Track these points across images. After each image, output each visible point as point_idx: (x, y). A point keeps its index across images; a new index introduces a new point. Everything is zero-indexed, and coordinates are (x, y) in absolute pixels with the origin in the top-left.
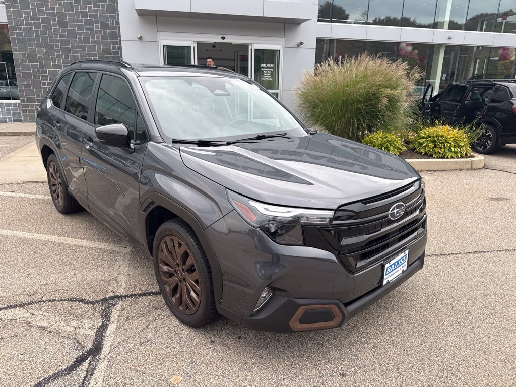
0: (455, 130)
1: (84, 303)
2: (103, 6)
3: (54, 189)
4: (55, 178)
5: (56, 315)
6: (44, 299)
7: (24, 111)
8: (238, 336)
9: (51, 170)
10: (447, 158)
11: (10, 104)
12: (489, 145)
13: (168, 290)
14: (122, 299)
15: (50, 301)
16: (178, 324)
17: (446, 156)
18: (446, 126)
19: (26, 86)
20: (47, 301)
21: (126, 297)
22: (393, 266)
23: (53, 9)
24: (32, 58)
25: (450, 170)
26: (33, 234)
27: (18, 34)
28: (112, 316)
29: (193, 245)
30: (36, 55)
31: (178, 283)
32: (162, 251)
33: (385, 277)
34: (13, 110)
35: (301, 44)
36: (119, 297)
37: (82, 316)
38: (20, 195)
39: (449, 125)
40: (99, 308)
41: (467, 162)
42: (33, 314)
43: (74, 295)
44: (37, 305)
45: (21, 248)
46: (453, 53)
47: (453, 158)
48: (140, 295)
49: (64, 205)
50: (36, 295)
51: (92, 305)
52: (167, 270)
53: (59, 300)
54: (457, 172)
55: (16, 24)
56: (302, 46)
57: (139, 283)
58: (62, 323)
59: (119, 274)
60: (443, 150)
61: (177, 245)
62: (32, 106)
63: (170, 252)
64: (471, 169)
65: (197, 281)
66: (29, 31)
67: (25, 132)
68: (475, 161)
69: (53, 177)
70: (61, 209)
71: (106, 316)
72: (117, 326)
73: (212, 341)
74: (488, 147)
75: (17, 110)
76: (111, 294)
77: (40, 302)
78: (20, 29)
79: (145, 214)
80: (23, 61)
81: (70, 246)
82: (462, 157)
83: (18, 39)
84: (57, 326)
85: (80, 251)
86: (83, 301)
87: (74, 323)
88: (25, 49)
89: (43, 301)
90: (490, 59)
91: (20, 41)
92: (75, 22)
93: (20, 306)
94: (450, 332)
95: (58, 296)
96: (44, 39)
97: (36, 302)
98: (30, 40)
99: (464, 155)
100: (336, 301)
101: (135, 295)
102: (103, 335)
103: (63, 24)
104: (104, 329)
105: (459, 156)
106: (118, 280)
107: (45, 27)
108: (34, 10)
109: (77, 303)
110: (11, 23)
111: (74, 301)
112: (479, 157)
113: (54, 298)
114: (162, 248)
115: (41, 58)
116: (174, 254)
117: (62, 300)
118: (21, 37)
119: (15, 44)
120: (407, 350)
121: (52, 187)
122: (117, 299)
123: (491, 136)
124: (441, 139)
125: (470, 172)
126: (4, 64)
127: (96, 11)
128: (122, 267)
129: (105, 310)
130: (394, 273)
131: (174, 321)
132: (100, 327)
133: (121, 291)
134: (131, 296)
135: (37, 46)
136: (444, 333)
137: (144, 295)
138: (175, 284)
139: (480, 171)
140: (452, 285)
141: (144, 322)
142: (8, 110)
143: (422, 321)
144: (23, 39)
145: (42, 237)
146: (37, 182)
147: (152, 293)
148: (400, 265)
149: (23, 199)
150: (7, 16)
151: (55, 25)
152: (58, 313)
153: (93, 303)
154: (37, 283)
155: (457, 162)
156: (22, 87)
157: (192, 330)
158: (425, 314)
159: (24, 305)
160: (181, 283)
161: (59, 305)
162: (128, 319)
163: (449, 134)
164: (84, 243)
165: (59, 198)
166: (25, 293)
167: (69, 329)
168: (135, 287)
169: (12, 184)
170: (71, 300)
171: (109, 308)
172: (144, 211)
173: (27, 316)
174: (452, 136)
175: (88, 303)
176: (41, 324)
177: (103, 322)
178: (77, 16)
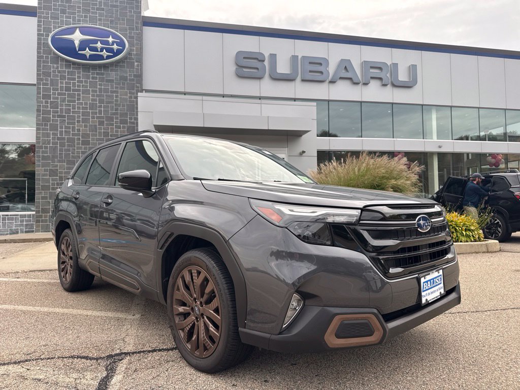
0: (463, 216)
1: (87, 359)
2: (124, 127)
3: (63, 267)
4: (66, 254)
5: (54, 369)
6: (42, 357)
7: (38, 221)
8: (263, 380)
9: (63, 247)
10: (461, 242)
11: (24, 216)
12: (500, 233)
13: (182, 335)
14: (129, 355)
15: (49, 359)
16: (194, 372)
17: (460, 241)
18: (453, 213)
19: (43, 198)
20: (45, 358)
21: (133, 353)
22: (429, 282)
23: (79, 130)
24: (53, 173)
25: (466, 253)
26: (36, 307)
27: (43, 152)
28: (118, 369)
29: (214, 267)
30: (57, 170)
31: (194, 323)
32: (178, 289)
33: (423, 294)
34: (27, 221)
35: (304, 152)
36: (126, 354)
37: (85, 370)
38: (26, 280)
39: (456, 212)
40: (103, 363)
41: (481, 245)
42: (28, 370)
43: (75, 353)
44: (34, 362)
45: (22, 318)
46: (445, 170)
47: (467, 241)
48: (149, 351)
49: (72, 280)
50: (34, 354)
51: (95, 361)
52: (183, 311)
53: (59, 358)
54: (474, 254)
55: (43, 144)
56: (304, 154)
57: (149, 341)
58: (61, 375)
59: (127, 335)
60: (455, 234)
61: (195, 275)
62: (46, 217)
63: (187, 287)
64: (488, 252)
65: (216, 311)
66: (55, 149)
67: (36, 239)
68: (489, 243)
69: (64, 254)
70: (67, 286)
71: (111, 369)
72: (124, 376)
73: (234, 385)
74: (500, 234)
75: (30, 221)
76: (118, 351)
77: (38, 359)
78: (46, 148)
79: (162, 251)
80: (44, 175)
81: (74, 316)
82: (475, 241)
83: (43, 156)
84: (55, 378)
85: (86, 319)
86: (86, 358)
87: (75, 375)
88: (48, 165)
89: (41, 359)
90: (482, 167)
91: (44, 158)
92: (97, 141)
93: (15, 363)
94: (507, 370)
95: (58, 354)
96: (67, 155)
97: (33, 360)
98: (54, 157)
99: (477, 239)
100: (375, 311)
101: (144, 352)
102: (107, 385)
103: (86, 143)
104: (108, 379)
105: (473, 240)
106: (126, 340)
107: (69, 146)
108: (61, 132)
109: (79, 359)
110: (38, 142)
111: (75, 358)
112: (493, 242)
113: (54, 356)
114: (178, 286)
115: (61, 173)
116: (191, 287)
117: (63, 358)
118: (46, 155)
119: (39, 161)
120: (462, 386)
121: (61, 265)
122: (124, 355)
123: (500, 223)
124: (451, 224)
125: (487, 254)
126: (25, 180)
127: (117, 131)
128: (130, 330)
129: (110, 364)
130: (432, 293)
131: (189, 371)
132: (104, 378)
133: (130, 348)
134: (140, 352)
135: (59, 162)
136: (501, 371)
137: (154, 351)
138: (191, 325)
139: (497, 253)
140: (497, 333)
141: (154, 372)
142: (22, 221)
143: (473, 362)
144: (48, 156)
145: (46, 309)
146: (45, 270)
147: (163, 349)
148: (437, 285)
149: (29, 283)
150: (37, 137)
151: (78, 144)
152: (56, 367)
153: (97, 359)
154: (35, 345)
155: (472, 246)
156: (39, 199)
157: (210, 377)
158: (474, 356)
159: (19, 362)
160: (198, 321)
161: (60, 363)
162: (136, 371)
163: (458, 220)
164: (90, 313)
165: (67, 275)
166: (22, 353)
167: (67, 380)
168: (144, 345)
169: (18, 272)
170: (73, 357)
171: (115, 362)
172: (161, 249)
173: (21, 371)
174: (461, 221)
175: (91, 359)
176: (37, 377)
177: (108, 374)
178: (100, 135)
